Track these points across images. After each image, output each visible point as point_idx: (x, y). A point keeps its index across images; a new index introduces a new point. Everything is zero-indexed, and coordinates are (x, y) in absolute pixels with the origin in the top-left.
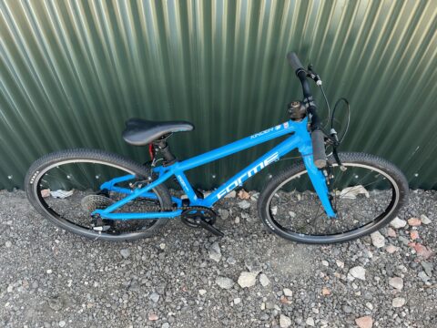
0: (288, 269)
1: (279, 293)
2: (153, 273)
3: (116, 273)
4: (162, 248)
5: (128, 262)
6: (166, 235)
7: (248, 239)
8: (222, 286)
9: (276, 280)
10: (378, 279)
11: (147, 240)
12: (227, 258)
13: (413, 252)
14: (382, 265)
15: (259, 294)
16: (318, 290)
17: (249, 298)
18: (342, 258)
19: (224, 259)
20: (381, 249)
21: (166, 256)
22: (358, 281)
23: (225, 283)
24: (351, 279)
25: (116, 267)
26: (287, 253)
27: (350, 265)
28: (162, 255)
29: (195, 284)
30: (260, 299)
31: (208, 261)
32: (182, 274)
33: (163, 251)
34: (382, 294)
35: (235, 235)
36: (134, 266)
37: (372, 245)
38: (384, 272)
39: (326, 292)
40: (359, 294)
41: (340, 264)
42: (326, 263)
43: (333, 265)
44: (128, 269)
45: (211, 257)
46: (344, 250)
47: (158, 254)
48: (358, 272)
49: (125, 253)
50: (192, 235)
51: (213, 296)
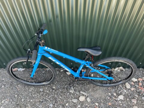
0: (97, 96)
1: (94, 104)
2: (51, 97)
3: (38, 97)
4: (54, 88)
5: (43, 93)
6: (55, 84)
7: (83, 85)
8: (74, 102)
9: (93, 100)
10: (128, 99)
11: (49, 85)
12: (76, 92)
13: (140, 90)
14: (129, 95)
15: (87, 104)
16: (107, 104)
17: (83, 106)
18: (115, 92)
19: (75, 92)
20: (129, 89)
21: (55, 91)
22: (121, 100)
23: (75, 101)
24: (119, 100)
25: (38, 95)
26: (97, 90)
27: (118, 95)
29: (65, 101)
30: (87, 106)
31: (70, 93)
32: (61, 97)
33: (54, 89)
34: (129, 105)
35: (79, 84)
36: (45, 94)
37: (126, 87)
38: (130, 97)
39: (110, 104)
40: (121, 105)
41: (115, 94)
42: (110, 94)
43: (112, 95)
44: (42, 95)
45: (71, 91)
46: (116, 89)
47: (52, 90)
48: (121, 97)
49: (41, 90)
50: (64, 84)
51: (71, 105)
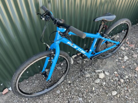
0: (110, 67)
1: (114, 74)
2: (73, 92)
3: (60, 100)
4: (70, 82)
5: (62, 94)
6: (68, 78)
7: (92, 65)
8: (98, 83)
9: (110, 71)
10: (130, 57)
11: (63, 83)
12: (92, 74)
13: (131, 47)
14: (128, 53)
15: (109, 78)
16: (122, 68)
17: (107, 81)
19: (91, 74)
20: (125, 50)
21: (73, 84)
22: (127, 60)
23: (98, 81)
24: (126, 60)
25: (59, 99)
26: (106, 63)
27: (123, 57)
28: (72, 85)
29: (89, 87)
30: (110, 79)
31: (87, 78)
32: (82, 87)
33: (71, 83)
34: (134, 60)
35: (88, 66)
36: (65, 94)
37: (122, 50)
38: (130, 55)
39: (123, 67)
40: (130, 63)
41: (120, 58)
42: (117, 60)
43: (119, 60)
44: (63, 97)
45: (87, 76)
46: (118, 54)
47: (70, 85)
48: (126, 58)
49: (58, 92)
50: (76, 73)
51: (97, 87)
